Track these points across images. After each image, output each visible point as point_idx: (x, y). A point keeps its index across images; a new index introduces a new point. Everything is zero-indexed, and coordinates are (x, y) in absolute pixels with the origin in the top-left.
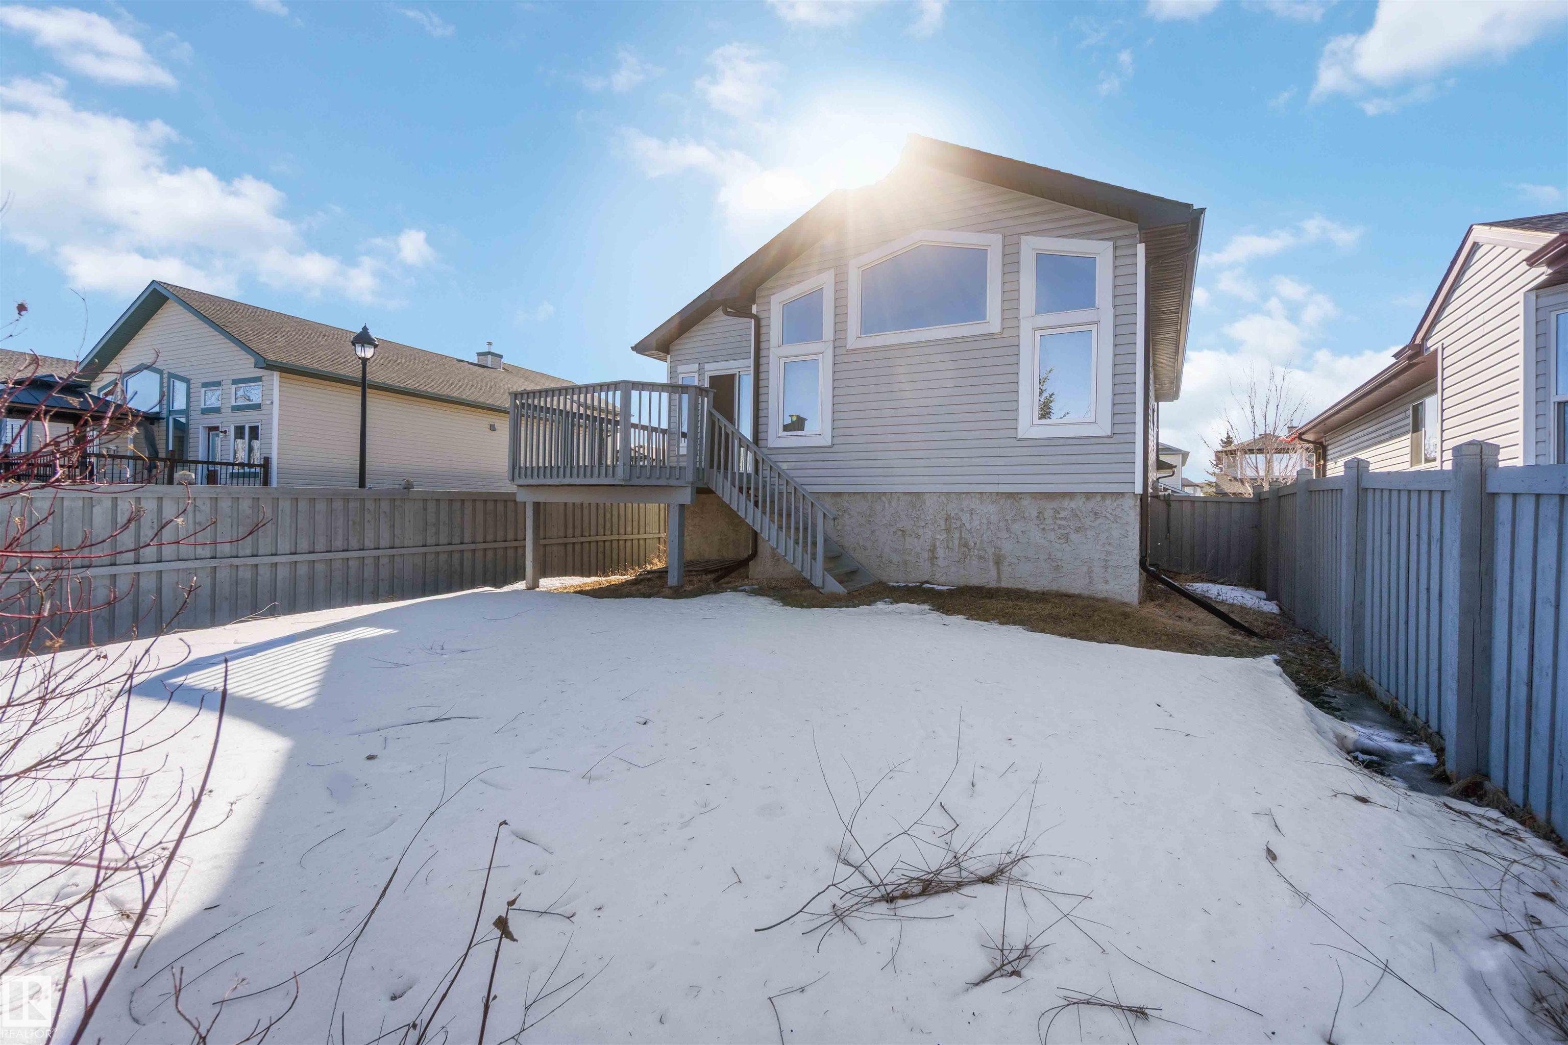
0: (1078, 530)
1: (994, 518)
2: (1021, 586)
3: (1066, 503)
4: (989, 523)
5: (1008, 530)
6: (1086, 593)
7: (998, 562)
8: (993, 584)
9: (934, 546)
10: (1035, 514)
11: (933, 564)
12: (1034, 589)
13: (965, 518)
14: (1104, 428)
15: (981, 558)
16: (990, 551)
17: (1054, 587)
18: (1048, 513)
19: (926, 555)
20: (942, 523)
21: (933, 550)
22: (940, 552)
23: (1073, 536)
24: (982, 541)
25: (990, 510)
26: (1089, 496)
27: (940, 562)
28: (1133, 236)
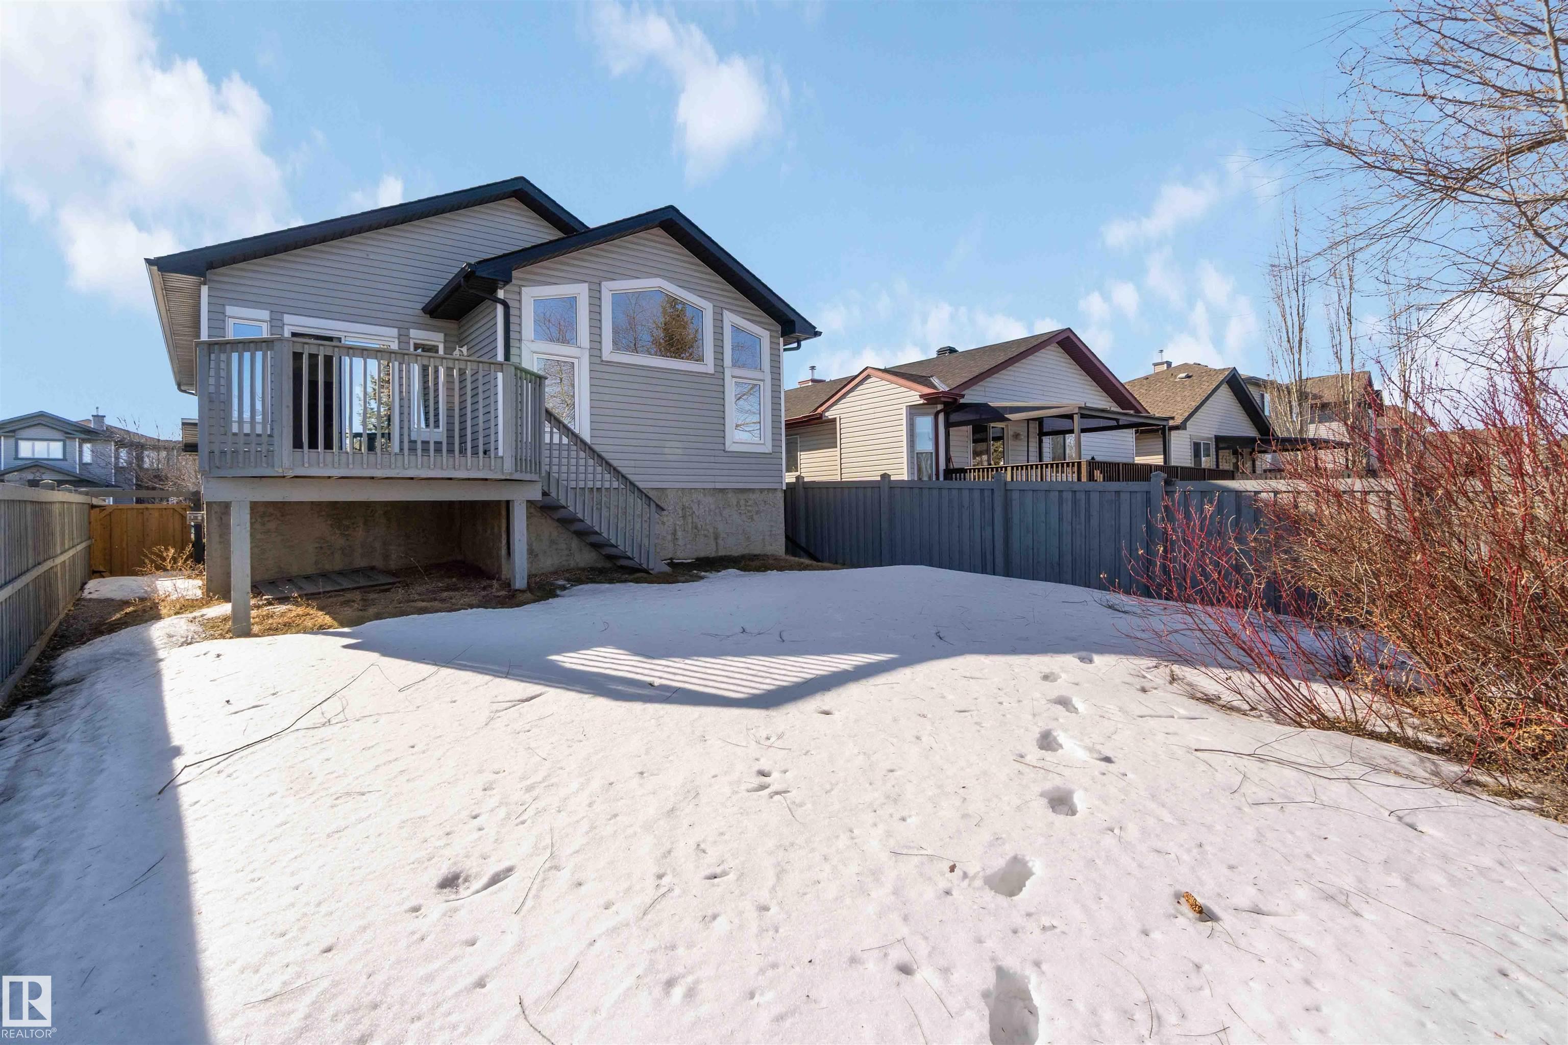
0: (757, 512)
1: (713, 507)
2: (729, 554)
3: (752, 496)
4: (710, 510)
5: (721, 514)
6: (763, 553)
7: (716, 538)
8: (713, 555)
9: (675, 530)
10: (735, 503)
11: (675, 545)
12: (736, 555)
13: (695, 507)
14: (768, 448)
15: (706, 536)
16: (711, 530)
17: (746, 552)
18: (742, 502)
19: (669, 537)
20: (680, 512)
21: (674, 533)
22: (679, 534)
23: (755, 517)
24: (706, 525)
25: (710, 500)
26: (762, 490)
27: (680, 542)
28: (777, 331)
